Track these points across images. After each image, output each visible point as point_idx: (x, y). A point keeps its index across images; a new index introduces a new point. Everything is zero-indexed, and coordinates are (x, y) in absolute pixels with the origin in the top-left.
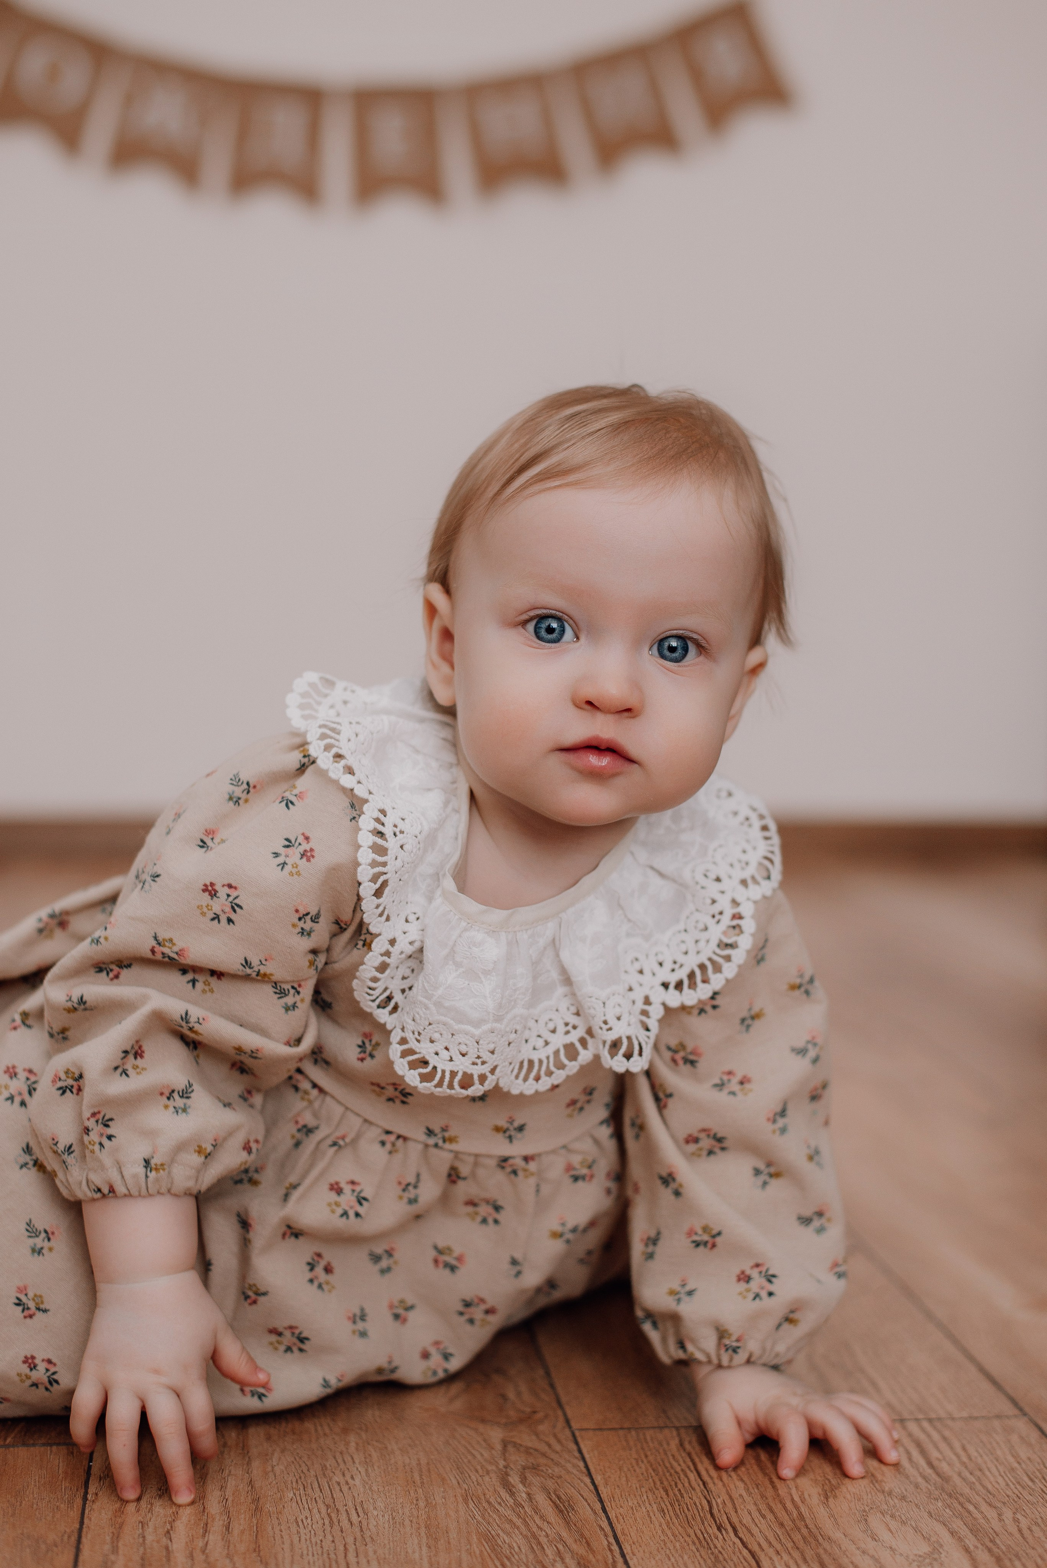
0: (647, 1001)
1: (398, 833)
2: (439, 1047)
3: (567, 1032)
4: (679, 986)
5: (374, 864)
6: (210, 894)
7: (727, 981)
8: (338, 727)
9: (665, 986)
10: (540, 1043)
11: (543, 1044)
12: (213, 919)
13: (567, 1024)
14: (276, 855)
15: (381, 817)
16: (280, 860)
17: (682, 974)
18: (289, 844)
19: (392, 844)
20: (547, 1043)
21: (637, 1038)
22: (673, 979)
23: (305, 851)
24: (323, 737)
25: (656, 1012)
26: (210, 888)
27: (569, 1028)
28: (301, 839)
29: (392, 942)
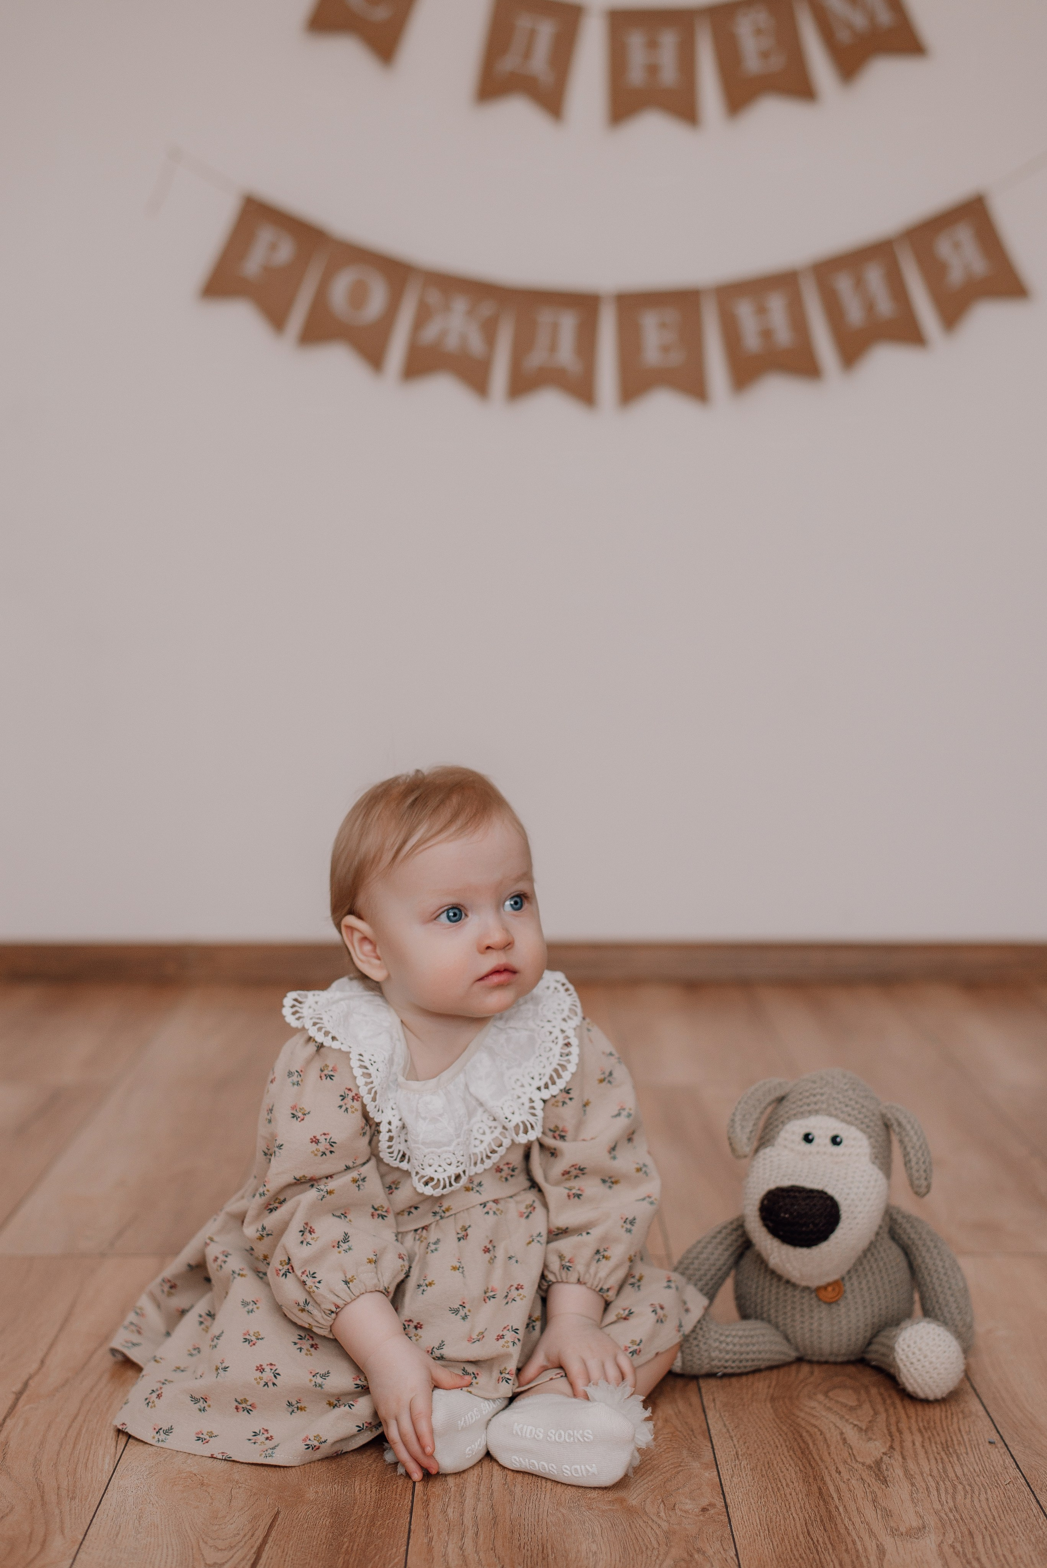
0: (531, 1101)
1: (373, 1063)
2: (435, 1167)
3: (492, 1132)
4: (546, 1086)
5: (366, 1084)
6: (316, 1143)
7: (573, 1074)
8: (321, 1016)
9: (539, 1089)
10: (477, 1142)
11: (480, 1142)
12: (322, 1155)
13: (490, 1128)
14: (341, 1107)
15: (361, 1058)
16: (344, 1108)
17: (546, 1079)
18: (343, 1097)
19: (372, 1070)
20: (482, 1142)
21: (528, 1121)
22: (541, 1084)
23: (353, 1097)
24: (315, 1024)
25: (539, 1105)
26: (314, 1140)
27: (493, 1129)
28: (347, 1092)
29: (390, 1123)
